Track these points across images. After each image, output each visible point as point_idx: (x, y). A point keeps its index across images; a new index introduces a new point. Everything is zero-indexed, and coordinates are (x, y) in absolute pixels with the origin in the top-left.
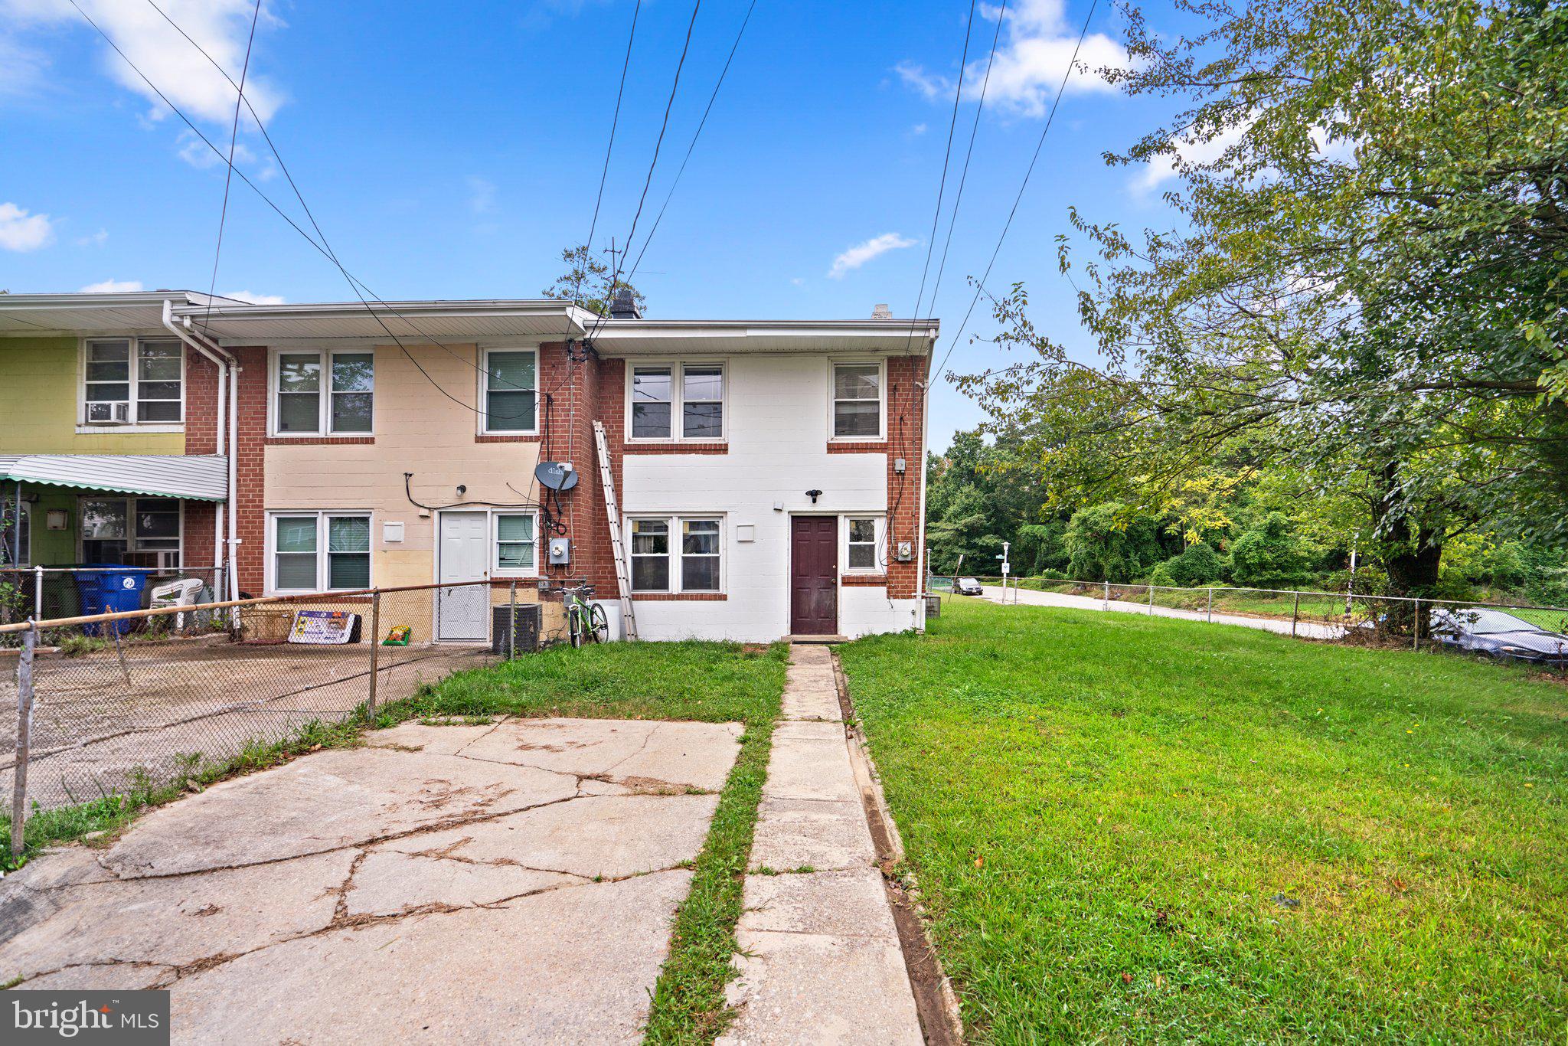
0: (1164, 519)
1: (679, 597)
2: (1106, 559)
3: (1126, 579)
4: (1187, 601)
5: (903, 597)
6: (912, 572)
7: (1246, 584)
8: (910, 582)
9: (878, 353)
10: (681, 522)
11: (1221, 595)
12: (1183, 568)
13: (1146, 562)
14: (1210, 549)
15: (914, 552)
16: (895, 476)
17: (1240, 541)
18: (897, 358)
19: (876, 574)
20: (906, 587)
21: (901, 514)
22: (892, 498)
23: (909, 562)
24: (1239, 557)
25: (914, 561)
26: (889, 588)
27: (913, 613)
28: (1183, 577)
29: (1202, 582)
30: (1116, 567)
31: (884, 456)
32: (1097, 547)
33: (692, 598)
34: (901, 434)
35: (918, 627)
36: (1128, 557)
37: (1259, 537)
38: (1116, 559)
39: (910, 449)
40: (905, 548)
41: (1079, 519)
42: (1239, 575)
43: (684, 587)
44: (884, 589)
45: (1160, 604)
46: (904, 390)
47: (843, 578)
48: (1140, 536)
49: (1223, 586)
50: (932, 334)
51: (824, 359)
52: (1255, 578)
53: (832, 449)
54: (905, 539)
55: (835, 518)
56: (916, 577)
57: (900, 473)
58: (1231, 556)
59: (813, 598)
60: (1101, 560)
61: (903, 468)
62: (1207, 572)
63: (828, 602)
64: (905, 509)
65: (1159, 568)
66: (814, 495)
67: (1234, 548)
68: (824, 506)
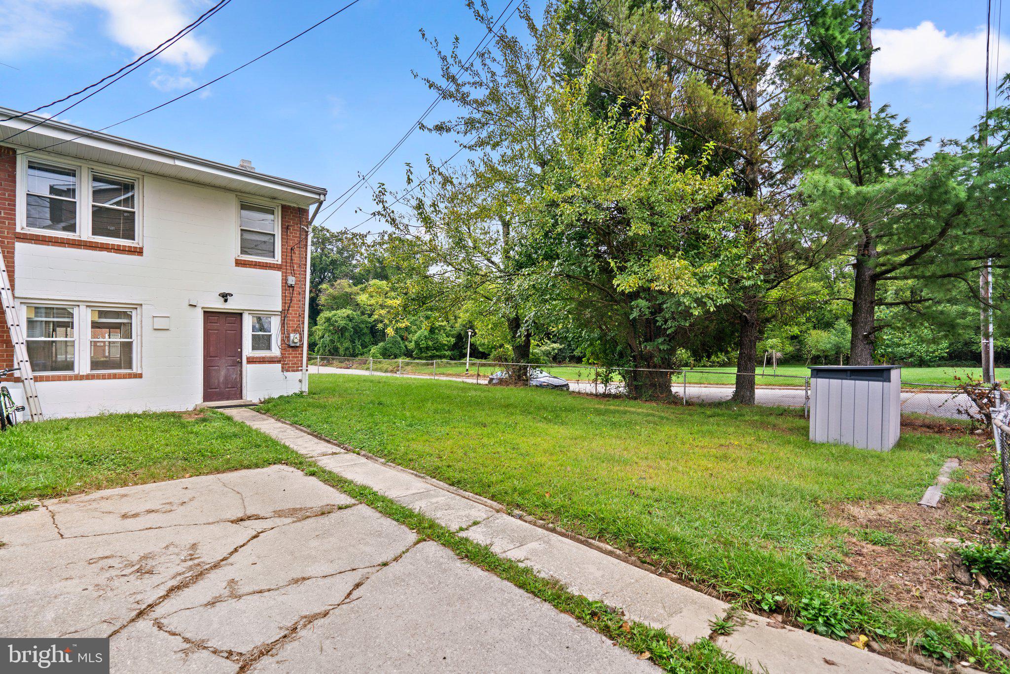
0: (374, 321)
1: (88, 377)
2: (341, 344)
3: (354, 355)
4: (391, 368)
5: (293, 371)
6: (299, 354)
7: (419, 358)
8: (298, 360)
9: (275, 201)
10: (89, 310)
11: (408, 364)
12: (386, 349)
13: (364, 346)
14: (399, 339)
15: (301, 340)
16: (287, 288)
17: (418, 334)
18: (289, 207)
19: (273, 355)
20: (295, 364)
21: (291, 314)
22: (285, 303)
23: (297, 347)
24: (417, 344)
25: (301, 346)
26: (283, 364)
27: (300, 381)
28: (386, 354)
29: (396, 357)
30: (347, 349)
31: (280, 273)
32: (336, 337)
33: (98, 377)
34: (292, 259)
35: (303, 390)
36: (354, 343)
37: (426, 333)
38: (347, 344)
39: (298, 270)
40: (294, 337)
41: (326, 318)
42: (416, 354)
43: (92, 369)
44: (279, 365)
45: (376, 370)
46: (293, 230)
47: (248, 358)
48: (361, 331)
49: (407, 360)
50: (322, 197)
51: (232, 197)
52: (424, 355)
53: (239, 263)
54: (295, 331)
55: (241, 314)
56: (302, 357)
57: (291, 286)
58: (413, 343)
59: (222, 373)
60: (338, 345)
61: (294, 283)
62: (398, 352)
63: (234, 376)
64: (294, 310)
65: (374, 349)
66: (225, 296)
67: (415, 338)
68: (232, 305)
